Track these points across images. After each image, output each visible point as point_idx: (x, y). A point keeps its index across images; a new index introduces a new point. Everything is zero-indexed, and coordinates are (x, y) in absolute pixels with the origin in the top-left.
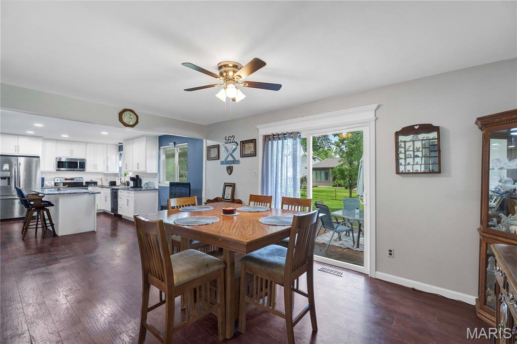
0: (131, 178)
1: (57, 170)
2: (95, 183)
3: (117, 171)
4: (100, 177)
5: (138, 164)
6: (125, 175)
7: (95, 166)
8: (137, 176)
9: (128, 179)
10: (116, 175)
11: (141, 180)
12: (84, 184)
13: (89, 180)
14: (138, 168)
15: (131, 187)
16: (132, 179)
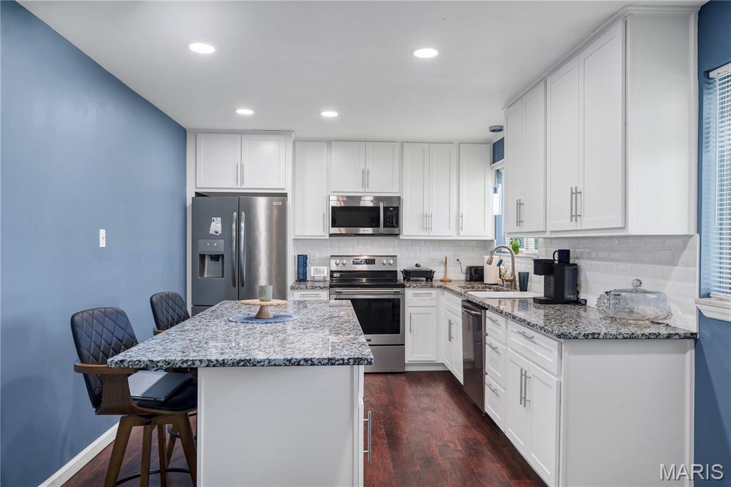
0: (537, 262)
1: (330, 235)
2: (428, 275)
3: (488, 234)
4: (440, 254)
5: (575, 193)
6: (516, 249)
7: (426, 219)
8: (564, 255)
9: (526, 266)
10: (484, 244)
11: (575, 270)
12: (400, 277)
13: (410, 266)
14: (575, 216)
15: (537, 300)
16: (542, 267)
